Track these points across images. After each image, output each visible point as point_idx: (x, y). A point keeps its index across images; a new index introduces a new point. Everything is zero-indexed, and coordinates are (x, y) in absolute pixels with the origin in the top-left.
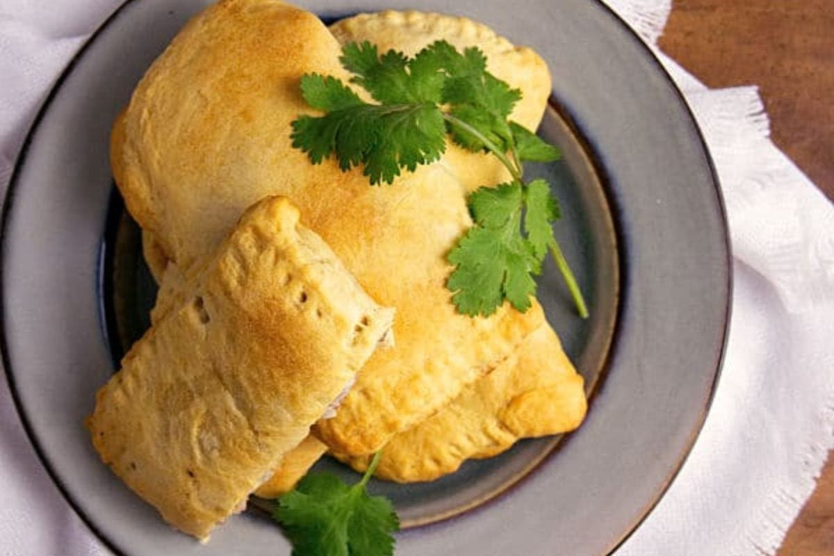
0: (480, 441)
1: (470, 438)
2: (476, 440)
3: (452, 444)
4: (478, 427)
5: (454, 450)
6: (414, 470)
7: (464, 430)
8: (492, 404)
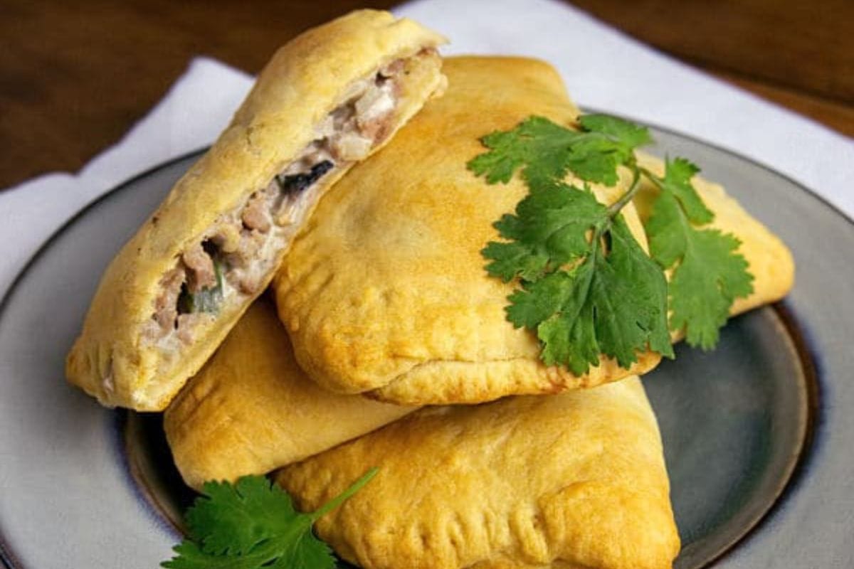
0: (498, 531)
1: (487, 522)
2: (492, 526)
3: (459, 518)
4: (505, 508)
5: (457, 529)
6: (390, 537)
7: (485, 504)
8: (539, 483)
